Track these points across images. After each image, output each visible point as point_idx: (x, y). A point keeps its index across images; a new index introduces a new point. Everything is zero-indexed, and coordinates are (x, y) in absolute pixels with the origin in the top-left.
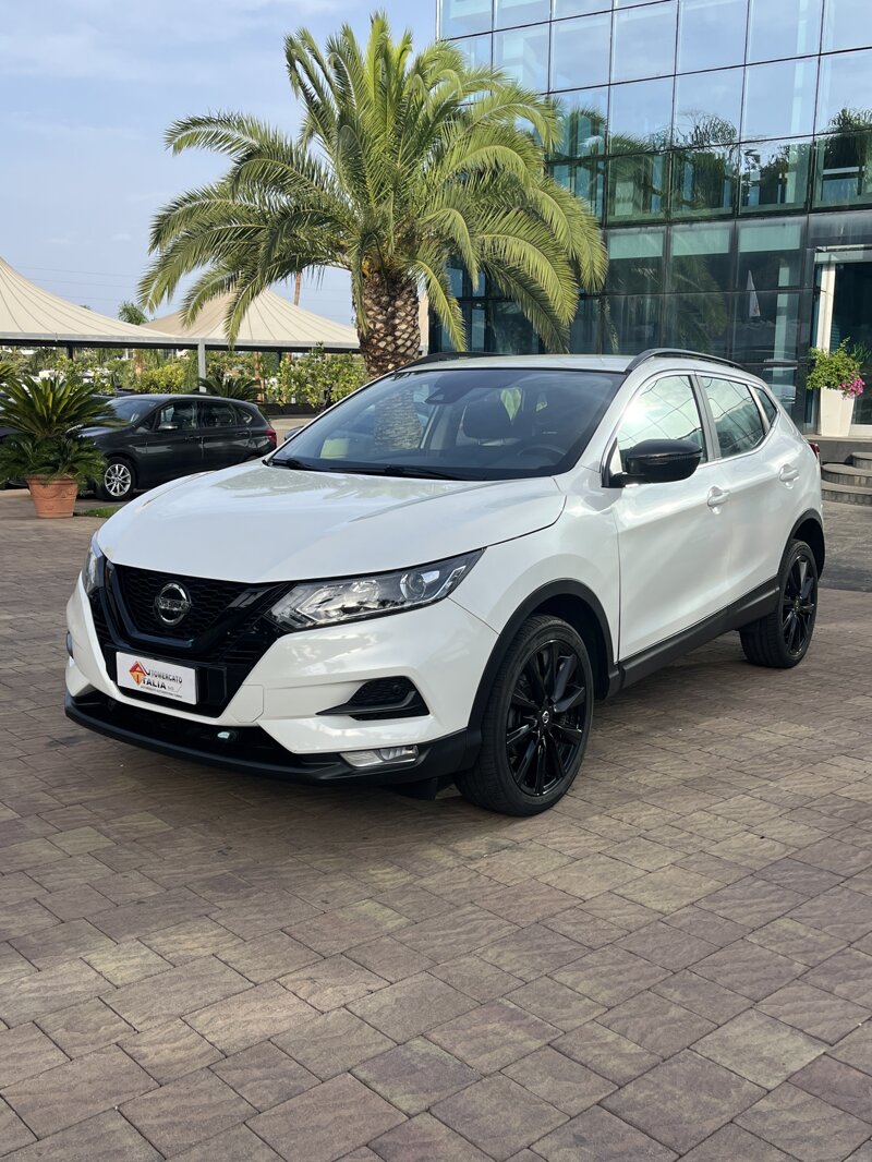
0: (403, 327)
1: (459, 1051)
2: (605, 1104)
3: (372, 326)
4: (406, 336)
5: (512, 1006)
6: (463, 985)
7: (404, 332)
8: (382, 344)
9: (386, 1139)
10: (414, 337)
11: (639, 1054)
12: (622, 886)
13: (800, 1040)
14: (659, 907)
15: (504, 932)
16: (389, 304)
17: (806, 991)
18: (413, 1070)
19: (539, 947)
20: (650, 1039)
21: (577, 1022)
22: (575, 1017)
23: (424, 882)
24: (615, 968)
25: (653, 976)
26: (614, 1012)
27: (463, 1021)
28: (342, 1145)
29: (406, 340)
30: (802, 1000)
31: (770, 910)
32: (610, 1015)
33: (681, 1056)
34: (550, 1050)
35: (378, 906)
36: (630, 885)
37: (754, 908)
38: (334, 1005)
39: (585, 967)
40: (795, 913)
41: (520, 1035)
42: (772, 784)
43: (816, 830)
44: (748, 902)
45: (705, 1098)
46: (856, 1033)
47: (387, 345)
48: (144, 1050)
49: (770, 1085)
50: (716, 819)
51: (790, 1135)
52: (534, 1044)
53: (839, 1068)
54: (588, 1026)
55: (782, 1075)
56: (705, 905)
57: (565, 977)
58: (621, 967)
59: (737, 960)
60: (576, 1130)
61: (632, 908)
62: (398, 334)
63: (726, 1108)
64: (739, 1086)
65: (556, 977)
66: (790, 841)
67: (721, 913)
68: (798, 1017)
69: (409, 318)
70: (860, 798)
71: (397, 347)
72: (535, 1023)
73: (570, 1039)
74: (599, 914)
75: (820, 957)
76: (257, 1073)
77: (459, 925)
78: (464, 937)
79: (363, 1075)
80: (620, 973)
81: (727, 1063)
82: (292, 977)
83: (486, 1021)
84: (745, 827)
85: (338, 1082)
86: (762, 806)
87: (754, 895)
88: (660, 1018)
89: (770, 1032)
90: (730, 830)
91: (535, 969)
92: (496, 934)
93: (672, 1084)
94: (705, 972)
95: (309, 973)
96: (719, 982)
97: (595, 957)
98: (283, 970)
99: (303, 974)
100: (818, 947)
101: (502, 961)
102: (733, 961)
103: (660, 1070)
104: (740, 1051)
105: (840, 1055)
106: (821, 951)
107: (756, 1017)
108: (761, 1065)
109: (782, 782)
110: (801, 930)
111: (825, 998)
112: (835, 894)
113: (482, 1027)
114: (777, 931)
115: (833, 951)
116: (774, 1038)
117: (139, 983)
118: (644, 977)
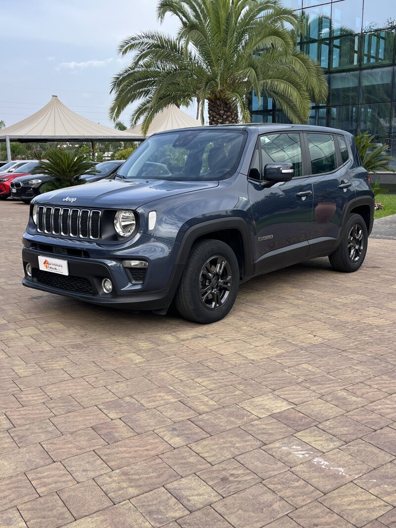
1: (142, 402)
2: (190, 419)
5: (172, 388)
6: (156, 381)
9: (100, 426)
11: (214, 405)
12: (242, 351)
13: (285, 403)
14: (252, 359)
15: (183, 365)
17: (299, 387)
18: (122, 406)
19: (194, 370)
20: (222, 400)
21: (195, 394)
22: (195, 392)
23: (159, 348)
24: (221, 378)
25: (236, 381)
27: (149, 392)
28: (82, 427)
30: (294, 390)
31: (301, 361)
32: (210, 393)
33: (231, 407)
34: (179, 402)
35: (136, 355)
36: (246, 351)
37: (295, 360)
38: (101, 385)
39: (210, 377)
40: (312, 362)
41: (170, 397)
42: (332, 317)
43: (342, 334)
44: (292, 358)
45: (232, 419)
46: (310, 402)
48: (22, 396)
49: (261, 417)
50: (299, 329)
51: (260, 432)
52: (173, 400)
53: (295, 412)
54: (199, 396)
55: (269, 414)
56: (274, 359)
57: (199, 380)
58: (224, 378)
59: (275, 377)
60: (174, 427)
61: (241, 358)
63: (239, 422)
64: (249, 416)
65: (195, 380)
66: (327, 337)
67: (279, 361)
68: (289, 396)
70: (370, 323)
72: (178, 394)
73: (189, 399)
74: (227, 360)
75: (312, 377)
76: (61, 405)
77: (166, 362)
78: (165, 366)
79: (101, 407)
81: (249, 409)
82: (89, 376)
83: (159, 392)
84: (310, 332)
85: (90, 409)
86: (323, 325)
87: (297, 356)
88: (230, 394)
89: (273, 400)
90: (302, 333)
91: (188, 377)
92: (179, 365)
93: (222, 414)
94: (259, 380)
95: (97, 375)
96: (262, 384)
97: (215, 374)
98: (86, 375)
99: (94, 376)
100: (314, 374)
101: (176, 374)
102: (273, 377)
103: (220, 410)
104: (257, 406)
105: (298, 408)
106: (314, 375)
107: (270, 395)
108: (263, 410)
109: (338, 316)
110: (310, 368)
111: (305, 390)
112: (334, 356)
113: (156, 394)
114: (299, 368)
115: (319, 375)
116: (274, 402)
117: (30, 376)
118: (232, 381)
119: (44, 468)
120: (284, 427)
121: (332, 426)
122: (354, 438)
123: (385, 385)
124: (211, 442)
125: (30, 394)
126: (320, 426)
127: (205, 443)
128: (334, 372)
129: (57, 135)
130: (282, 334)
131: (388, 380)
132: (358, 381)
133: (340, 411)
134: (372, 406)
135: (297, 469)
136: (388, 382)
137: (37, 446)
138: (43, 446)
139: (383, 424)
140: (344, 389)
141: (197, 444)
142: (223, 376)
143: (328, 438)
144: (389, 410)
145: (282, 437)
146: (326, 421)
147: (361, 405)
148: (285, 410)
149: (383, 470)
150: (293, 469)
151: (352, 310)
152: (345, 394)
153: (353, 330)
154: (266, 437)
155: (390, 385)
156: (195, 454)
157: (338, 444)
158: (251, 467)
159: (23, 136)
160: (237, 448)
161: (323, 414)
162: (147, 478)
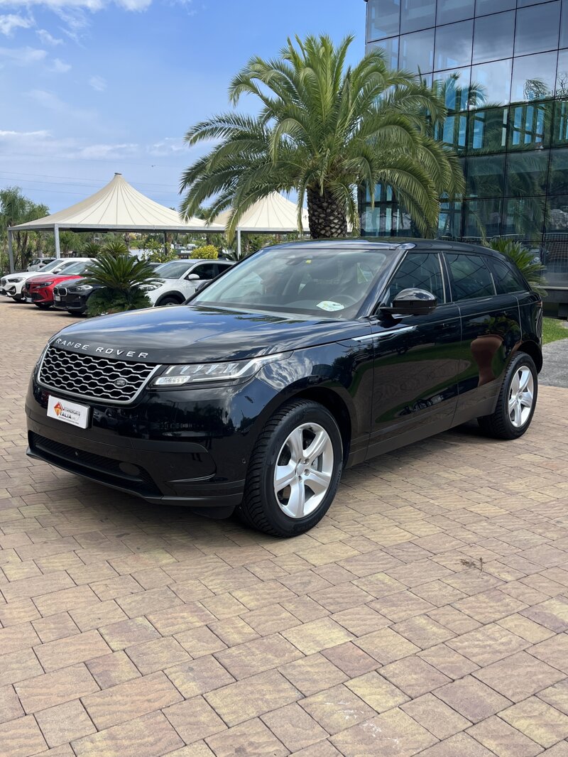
0: (336, 221)
1: (158, 625)
2: (215, 655)
3: (317, 221)
4: (337, 227)
5: (201, 605)
6: (182, 593)
7: (336, 224)
8: (323, 232)
9: (96, 660)
10: (343, 227)
11: (250, 634)
12: (303, 550)
13: (343, 633)
14: (313, 563)
15: (222, 569)
16: (328, 207)
17: (366, 608)
18: (130, 630)
19: (235, 578)
20: (262, 626)
21: (229, 616)
22: (229, 613)
24: (268, 591)
25: (287, 596)
26: (252, 612)
27: (170, 610)
28: (72, 661)
29: (338, 229)
30: (359, 614)
31: (377, 568)
32: (249, 614)
33: (271, 636)
34: (205, 628)
36: (308, 551)
37: (369, 567)
38: (110, 598)
39: (253, 589)
40: (391, 571)
41: (195, 619)
42: (432, 501)
43: (438, 528)
44: (366, 563)
45: (270, 656)
46: (376, 633)
47: (326, 232)
49: (308, 653)
50: (383, 518)
51: (301, 677)
52: (198, 624)
53: (353, 648)
54: (234, 618)
55: (319, 649)
56: (342, 564)
57: (238, 594)
58: (271, 591)
59: (339, 592)
60: (191, 665)
61: (300, 562)
62: (332, 225)
63: (277, 661)
64: (292, 652)
65: (233, 594)
66: (418, 533)
67: (348, 568)
68: (350, 622)
69: (340, 216)
70: (479, 512)
71: (332, 233)
72: (207, 615)
73: (219, 623)
74: (280, 564)
75: (387, 594)
76: (52, 626)
78: (198, 570)
79: (102, 631)
80: (269, 594)
81: (294, 641)
82: (98, 583)
83: (182, 611)
84: (398, 524)
85: (88, 633)
86: (416, 513)
87: (373, 560)
88: (275, 617)
89: (329, 628)
90: (387, 525)
91: (225, 589)
92: (217, 570)
93: (257, 648)
94: (316, 597)
95: (107, 582)
96: (320, 602)
97: (261, 585)
98: (95, 580)
99: (104, 582)
100: (390, 589)
101: (210, 583)
102: (336, 593)
103: (256, 641)
104: (306, 636)
105: (357, 643)
106: (389, 591)
107: (327, 621)
108: (312, 643)
109: (439, 500)
110: (387, 579)
111: (372, 614)
112: (422, 562)
113: (177, 614)
114: (372, 579)
115: (396, 592)
116: (329, 631)
117: (22, 580)
118: (281, 597)
119: (10, 723)
120: (334, 672)
121: (397, 672)
122: (423, 691)
123: (480, 610)
124: (234, 691)
125: (17, 608)
126: (382, 671)
127: (227, 691)
128: (416, 587)
129: (119, 224)
130: (359, 526)
131: (485, 602)
132: (446, 602)
133: (412, 648)
134: (456, 643)
135: (338, 738)
136: (484, 605)
137: (8, 690)
138: (16, 689)
139: (465, 671)
140: (425, 614)
141: (215, 694)
142: (270, 589)
143: (388, 689)
144: (476, 650)
145: (327, 686)
146: (391, 663)
147: (441, 641)
148: (341, 645)
149: (451, 744)
150: (332, 738)
151: (459, 491)
152: (425, 622)
153: (453, 523)
154: (307, 684)
155: (486, 610)
156: (210, 708)
157: (400, 699)
158: (278, 731)
159: (76, 225)
160: (267, 701)
161: (388, 653)
162: (140, 745)
